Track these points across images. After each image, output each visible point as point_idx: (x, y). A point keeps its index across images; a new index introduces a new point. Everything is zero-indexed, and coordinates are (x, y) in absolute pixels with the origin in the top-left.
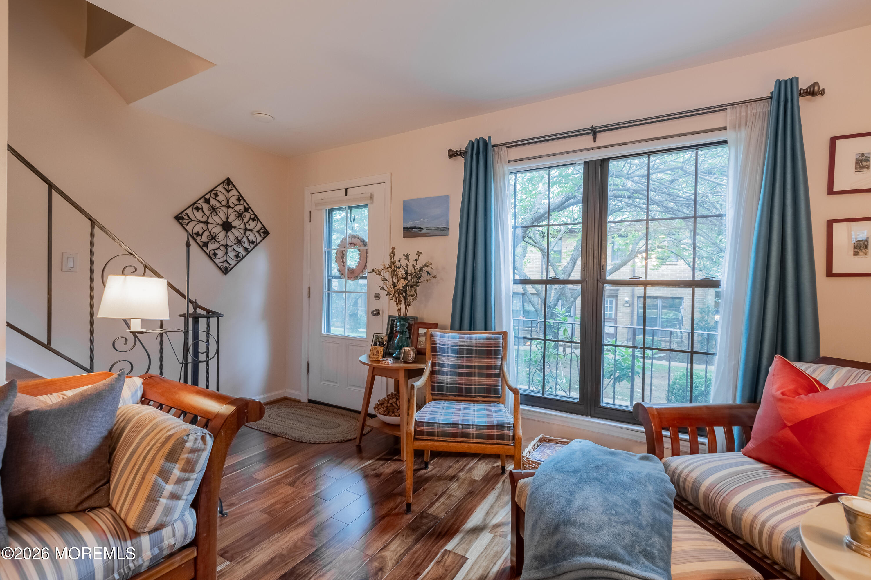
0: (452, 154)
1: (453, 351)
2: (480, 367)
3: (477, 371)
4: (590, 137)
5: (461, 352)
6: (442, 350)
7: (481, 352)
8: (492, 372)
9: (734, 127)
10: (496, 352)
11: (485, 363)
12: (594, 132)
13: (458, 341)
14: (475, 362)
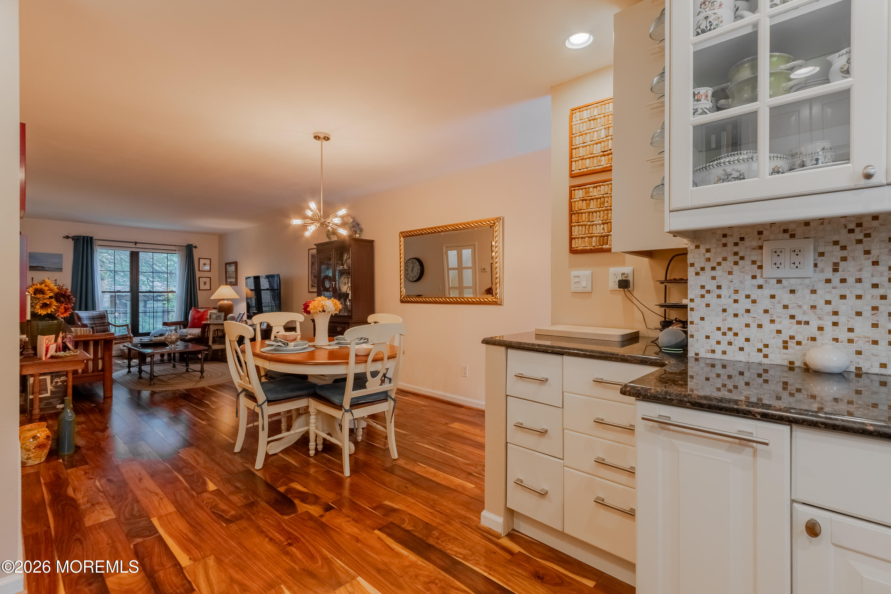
0: (67, 237)
1: (87, 319)
2: (99, 323)
3: (98, 325)
4: (134, 244)
5: (90, 319)
6: (83, 318)
7: (98, 318)
8: (105, 324)
9: (178, 251)
10: (105, 317)
11: (101, 322)
12: (136, 243)
13: (88, 315)
14: (97, 322)
